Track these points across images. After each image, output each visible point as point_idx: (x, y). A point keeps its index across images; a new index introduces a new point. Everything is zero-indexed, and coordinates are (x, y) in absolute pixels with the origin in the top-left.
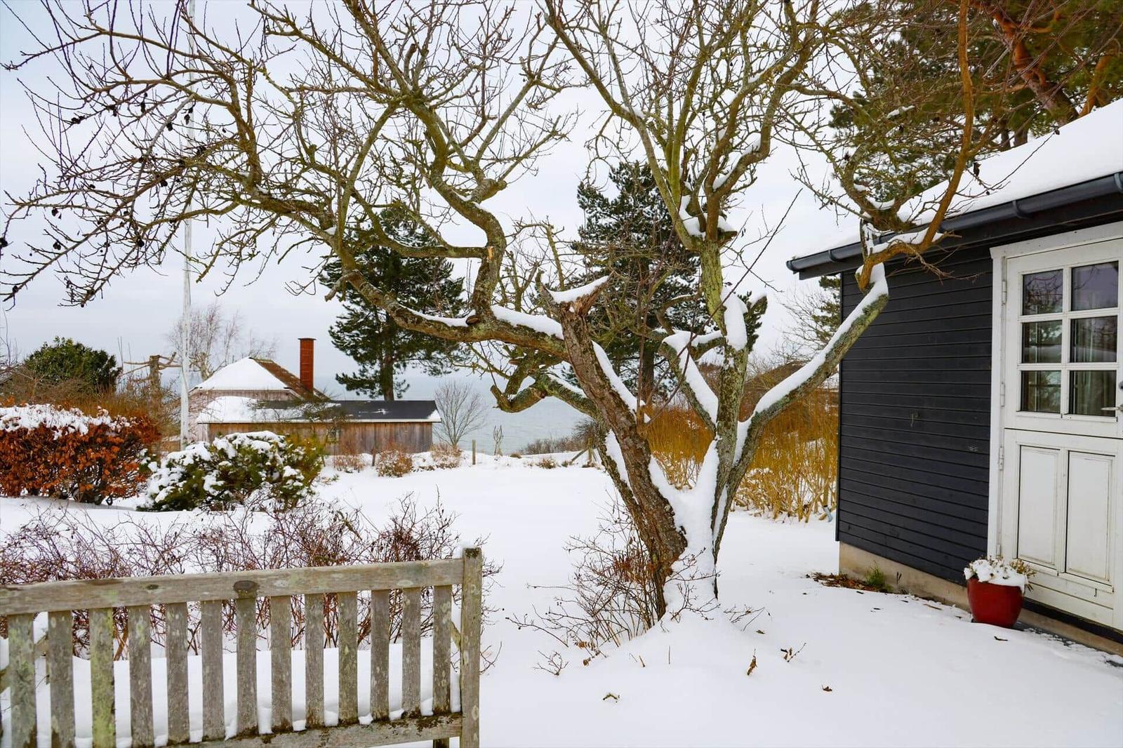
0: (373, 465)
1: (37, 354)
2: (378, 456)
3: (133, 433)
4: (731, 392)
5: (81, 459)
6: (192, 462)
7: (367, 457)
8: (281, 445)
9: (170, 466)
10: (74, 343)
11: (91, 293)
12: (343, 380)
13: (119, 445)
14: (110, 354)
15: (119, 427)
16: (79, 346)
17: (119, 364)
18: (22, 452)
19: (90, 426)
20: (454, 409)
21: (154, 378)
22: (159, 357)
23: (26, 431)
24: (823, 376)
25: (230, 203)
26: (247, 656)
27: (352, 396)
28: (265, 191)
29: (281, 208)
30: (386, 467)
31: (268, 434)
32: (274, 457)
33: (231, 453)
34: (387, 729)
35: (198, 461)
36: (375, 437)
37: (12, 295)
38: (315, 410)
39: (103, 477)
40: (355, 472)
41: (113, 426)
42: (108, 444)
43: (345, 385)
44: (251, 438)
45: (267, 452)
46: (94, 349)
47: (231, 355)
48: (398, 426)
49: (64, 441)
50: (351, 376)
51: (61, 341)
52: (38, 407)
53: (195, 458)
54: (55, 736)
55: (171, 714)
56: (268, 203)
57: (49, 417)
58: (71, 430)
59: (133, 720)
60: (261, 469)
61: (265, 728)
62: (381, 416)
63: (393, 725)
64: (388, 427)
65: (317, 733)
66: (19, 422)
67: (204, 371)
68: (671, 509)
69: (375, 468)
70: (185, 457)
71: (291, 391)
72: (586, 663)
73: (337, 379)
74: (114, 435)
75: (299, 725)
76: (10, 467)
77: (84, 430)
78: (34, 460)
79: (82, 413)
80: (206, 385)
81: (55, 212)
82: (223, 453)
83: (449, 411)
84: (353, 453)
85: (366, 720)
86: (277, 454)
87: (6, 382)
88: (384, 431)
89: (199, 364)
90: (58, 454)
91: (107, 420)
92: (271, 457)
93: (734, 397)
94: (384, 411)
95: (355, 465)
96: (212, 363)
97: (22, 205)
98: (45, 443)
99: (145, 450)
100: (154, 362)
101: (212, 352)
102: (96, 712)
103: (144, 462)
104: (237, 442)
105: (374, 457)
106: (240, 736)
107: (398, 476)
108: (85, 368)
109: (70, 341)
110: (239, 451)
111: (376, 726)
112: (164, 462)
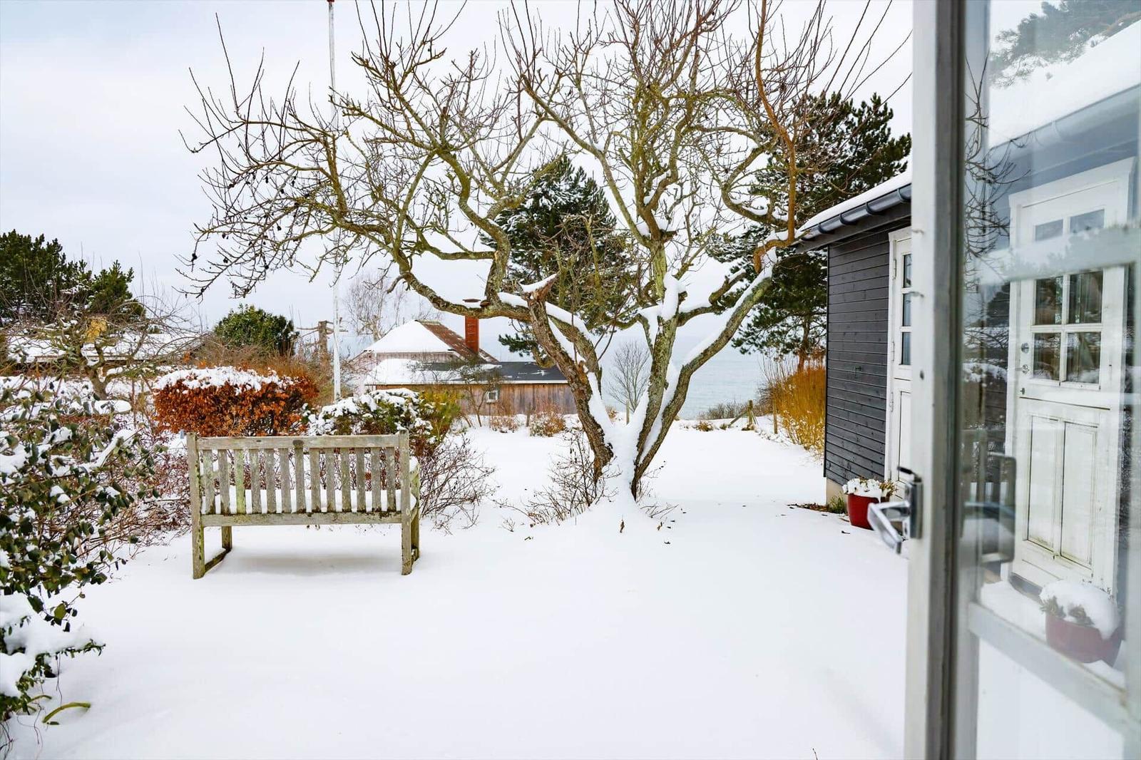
0: (528, 425)
1: (225, 321)
2: (531, 417)
3: (296, 390)
4: (660, 351)
5: (257, 411)
6: (342, 414)
7: (521, 418)
8: (415, 400)
9: (326, 417)
10: (257, 310)
11: (247, 291)
12: (506, 341)
13: (286, 400)
14: (288, 319)
15: (285, 385)
16: (260, 312)
17: (296, 330)
18: (213, 405)
19: (263, 384)
20: (634, 371)
21: (323, 342)
22: (326, 322)
23: (215, 388)
24: (724, 338)
25: (330, 226)
26: (300, 475)
27: (515, 357)
28: (349, 220)
29: (360, 231)
30: (538, 427)
31: (405, 391)
32: (408, 411)
33: (373, 407)
34: (364, 516)
35: (347, 414)
36: (534, 399)
37: (201, 294)
38: (470, 372)
39: (274, 426)
40: (511, 431)
41: (280, 384)
42: (277, 400)
43: (508, 347)
44: (391, 394)
45: (402, 406)
46: (274, 315)
47: (402, 317)
48: (556, 388)
49: (243, 396)
50: (514, 337)
51: (244, 308)
52: (224, 368)
53: (344, 410)
54: (222, 504)
55: (268, 500)
56: (351, 227)
57: (232, 377)
58: (248, 387)
59: (253, 501)
60: (397, 420)
61: (309, 510)
62: (540, 377)
63: (368, 514)
64: (547, 388)
65: (332, 514)
66: (210, 381)
67: (376, 334)
68: (602, 431)
69: (528, 428)
70: (336, 410)
71: (455, 353)
72: (532, 526)
73: (500, 340)
74: (281, 391)
75: (324, 509)
76: (204, 418)
77: (258, 387)
78: (222, 412)
79: (256, 373)
80: (377, 347)
81: (224, 236)
82: (366, 407)
83: (629, 373)
84: (508, 412)
85: (355, 510)
86: (410, 408)
87: (200, 348)
88: (543, 392)
89: (372, 326)
90: (239, 407)
91: (275, 379)
92: (405, 410)
93: (661, 355)
94: (543, 373)
95: (510, 425)
96: (384, 325)
97: (204, 232)
98: (230, 398)
99: (306, 405)
100: (323, 328)
101: (383, 314)
102: (238, 495)
103: (305, 414)
104: (378, 397)
105: (528, 417)
106: (298, 512)
107: (549, 436)
108: (266, 333)
109: (252, 308)
110: (378, 404)
111: (359, 514)
112: (321, 415)
